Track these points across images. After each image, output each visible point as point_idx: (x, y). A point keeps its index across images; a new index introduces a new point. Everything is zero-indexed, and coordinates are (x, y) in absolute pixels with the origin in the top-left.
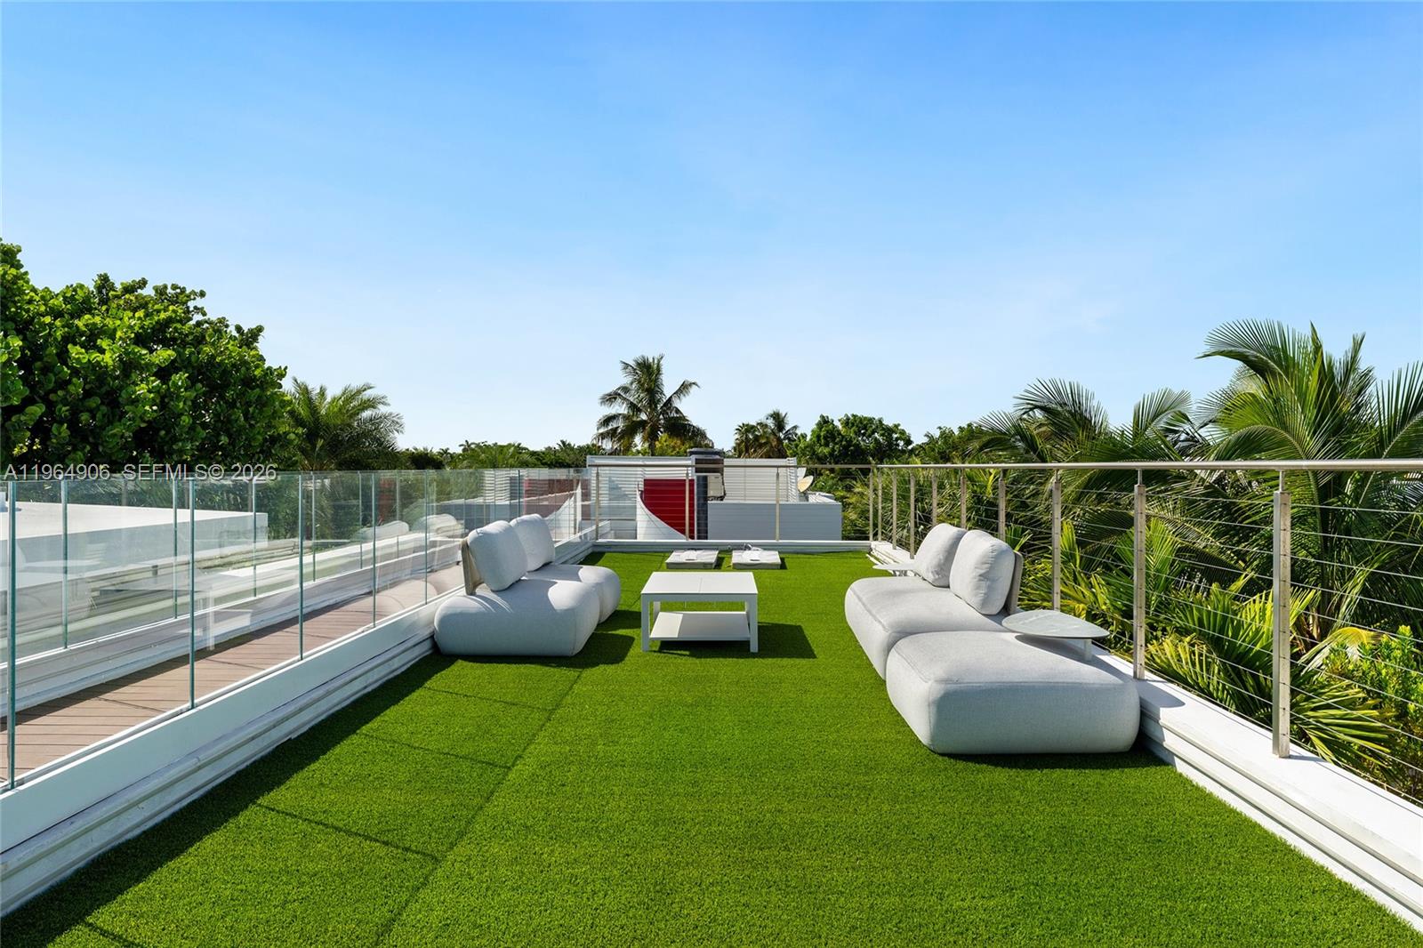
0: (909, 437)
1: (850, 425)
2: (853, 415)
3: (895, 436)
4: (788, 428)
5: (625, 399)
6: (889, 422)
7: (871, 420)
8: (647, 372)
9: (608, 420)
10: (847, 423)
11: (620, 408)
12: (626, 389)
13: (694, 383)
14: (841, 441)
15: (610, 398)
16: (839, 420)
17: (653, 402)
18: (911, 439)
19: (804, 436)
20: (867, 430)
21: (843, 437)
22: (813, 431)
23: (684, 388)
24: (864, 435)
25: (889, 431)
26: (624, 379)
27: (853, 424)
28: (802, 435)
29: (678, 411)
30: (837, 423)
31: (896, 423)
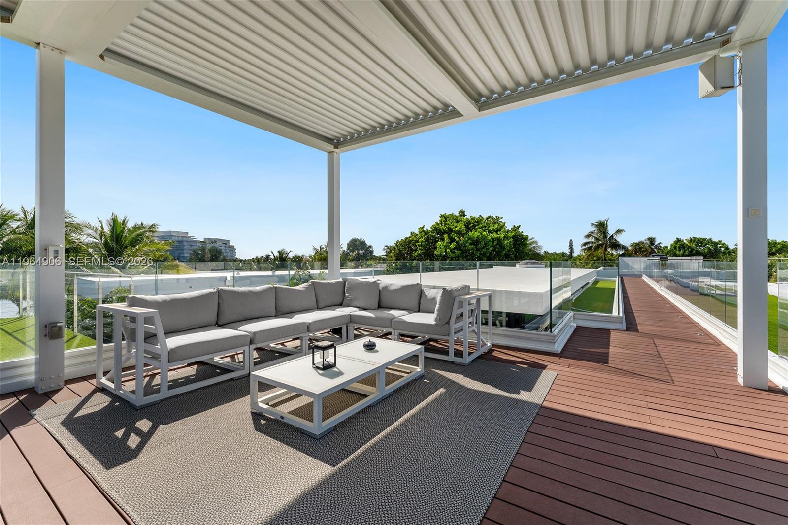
0: (728, 246)
1: (693, 242)
2: (694, 237)
3: (719, 246)
4: (656, 244)
5: (593, 236)
6: (715, 240)
7: (704, 239)
8: (602, 226)
9: (585, 244)
10: (691, 241)
11: (591, 239)
12: (592, 233)
13: (623, 230)
14: (688, 249)
15: (588, 236)
16: (686, 240)
17: (605, 237)
18: (729, 247)
19: (666, 247)
20: (702, 244)
21: (689, 247)
22: (671, 245)
23: (619, 231)
24: (700, 246)
25: (715, 244)
26: (593, 229)
27: (694, 242)
28: (665, 247)
29: (615, 240)
30: (684, 241)
31: (720, 240)
